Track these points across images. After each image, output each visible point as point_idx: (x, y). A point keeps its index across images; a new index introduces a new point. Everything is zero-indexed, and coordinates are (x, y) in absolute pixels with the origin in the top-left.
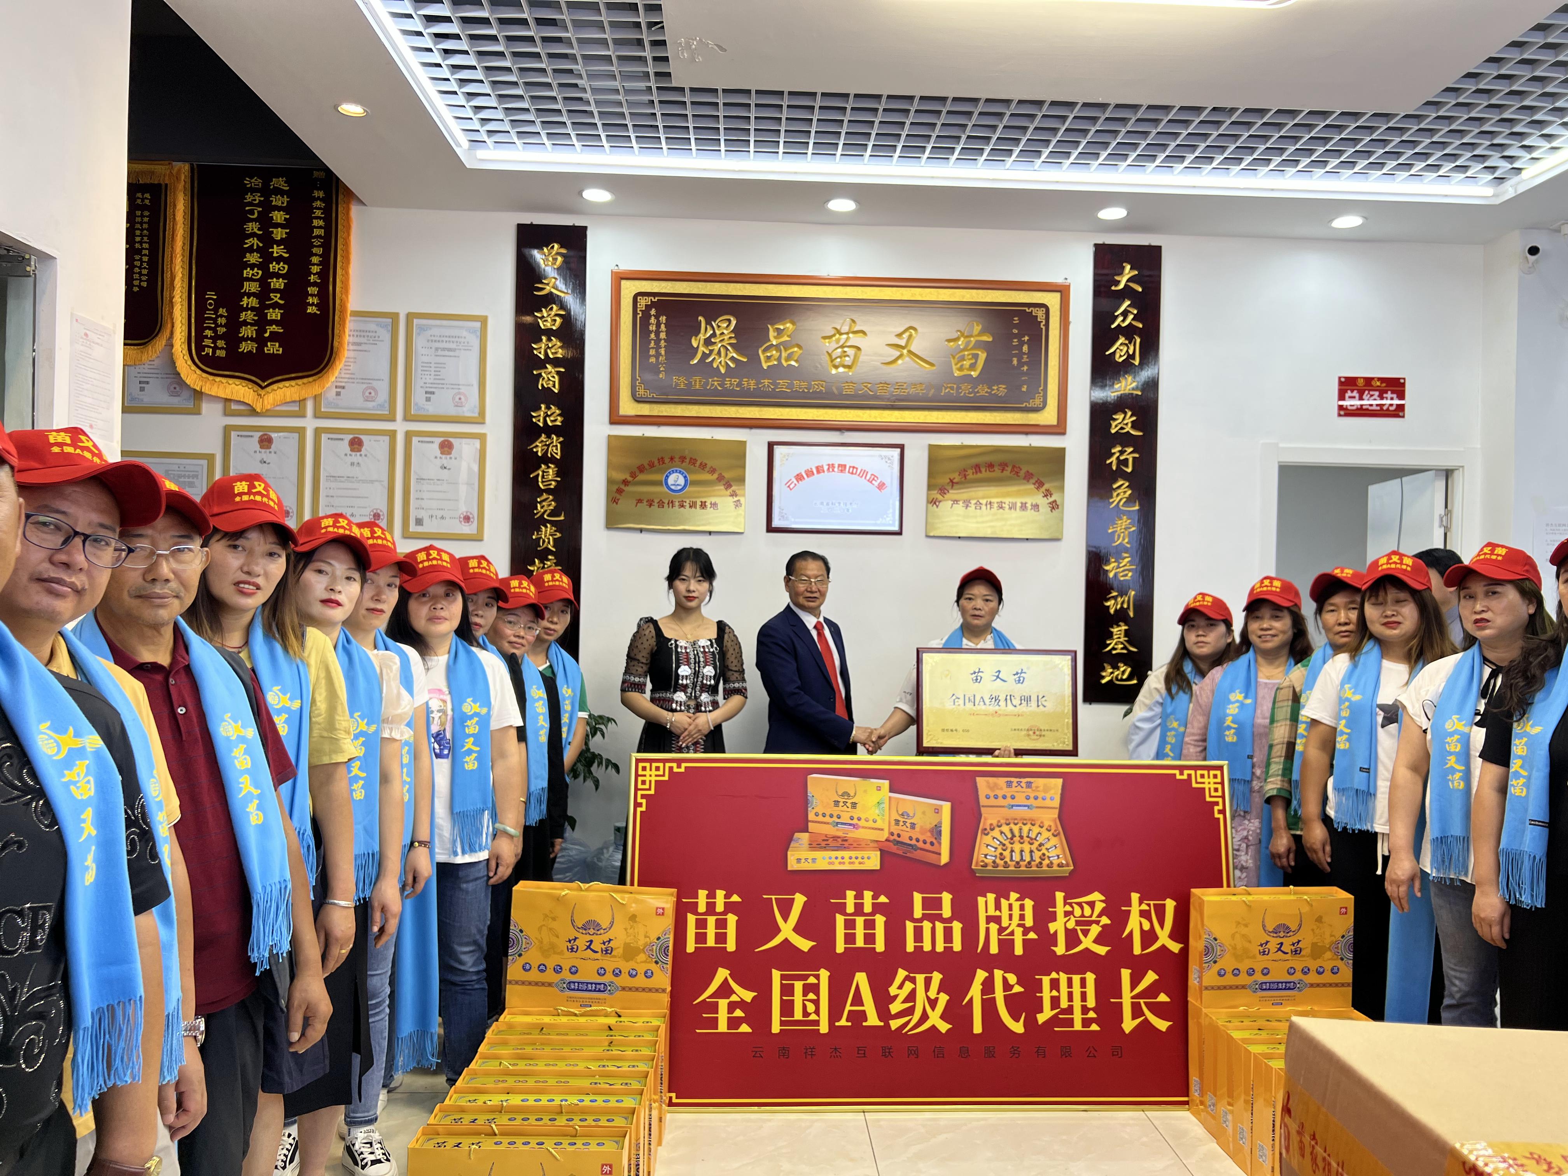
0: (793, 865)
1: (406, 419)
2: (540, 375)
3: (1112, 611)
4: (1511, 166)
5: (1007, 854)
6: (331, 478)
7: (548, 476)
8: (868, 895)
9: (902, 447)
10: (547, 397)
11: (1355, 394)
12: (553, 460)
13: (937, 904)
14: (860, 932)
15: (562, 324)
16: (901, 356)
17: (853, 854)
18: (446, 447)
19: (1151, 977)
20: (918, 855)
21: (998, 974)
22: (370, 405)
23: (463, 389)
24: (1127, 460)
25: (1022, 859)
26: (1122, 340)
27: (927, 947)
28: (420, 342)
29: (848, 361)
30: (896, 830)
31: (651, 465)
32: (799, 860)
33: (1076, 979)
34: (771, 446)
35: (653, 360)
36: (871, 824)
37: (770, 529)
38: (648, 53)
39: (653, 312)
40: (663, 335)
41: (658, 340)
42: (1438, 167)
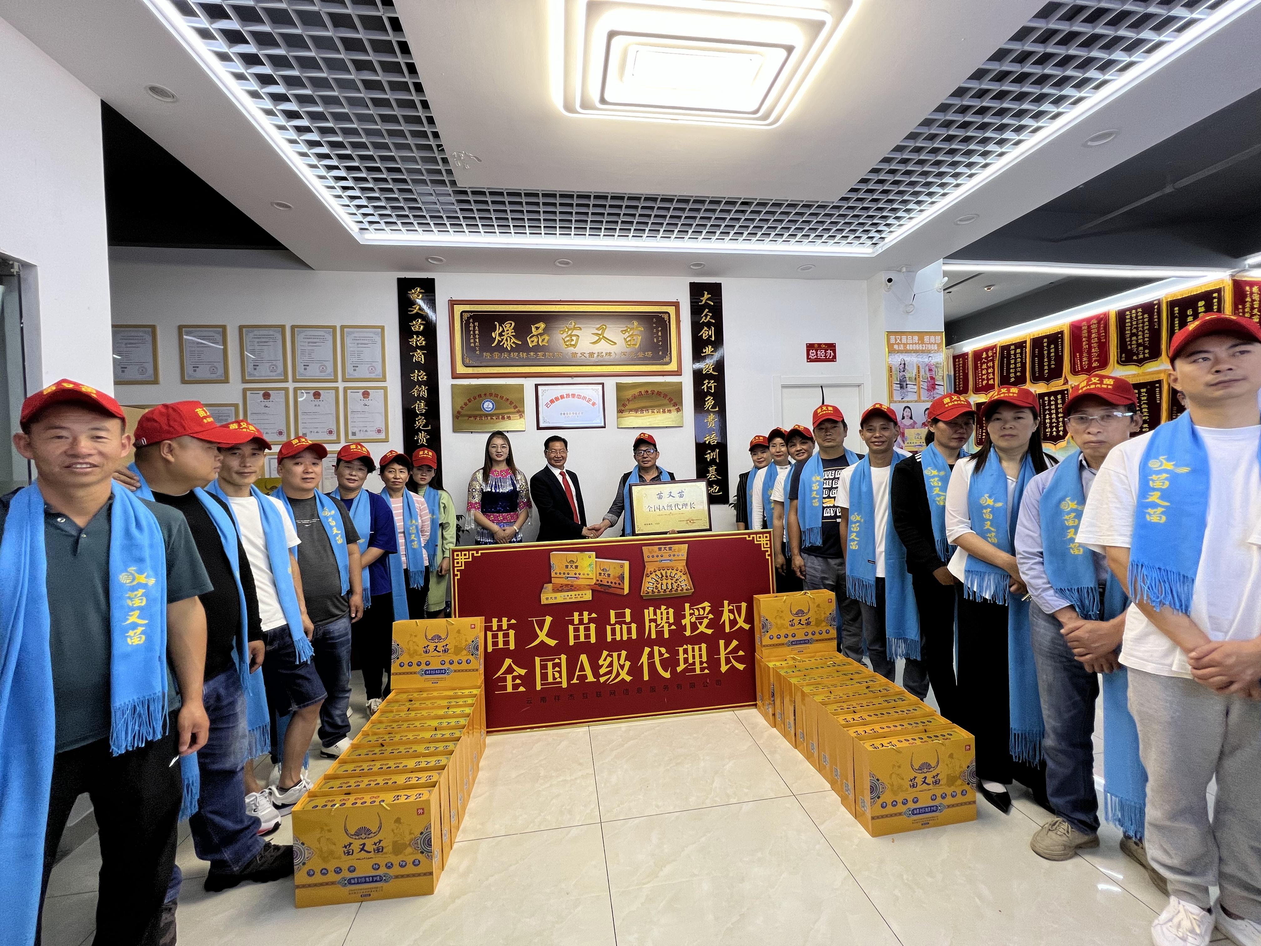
0: (544, 601)
1: (343, 381)
2: (414, 355)
3: (708, 460)
4: (880, 236)
5: (659, 586)
6: (305, 413)
7: (420, 407)
8: (586, 614)
9: (603, 384)
10: (418, 366)
11: (814, 351)
12: (423, 398)
13: (623, 615)
14: (582, 633)
15: (424, 329)
16: (599, 340)
17: (577, 593)
18: (366, 394)
19: (735, 643)
20: (611, 590)
21: (656, 648)
22: (323, 374)
23: (374, 364)
24: (711, 386)
25: (667, 588)
26: (706, 328)
27: (618, 638)
28: (348, 341)
29: (573, 343)
30: (600, 578)
31: (475, 398)
32: (547, 599)
33: (697, 647)
34: (537, 386)
35: (472, 345)
36: (586, 576)
37: (539, 428)
38: (441, 167)
39: (471, 320)
40: (477, 332)
41: (474, 335)
42: (847, 237)
